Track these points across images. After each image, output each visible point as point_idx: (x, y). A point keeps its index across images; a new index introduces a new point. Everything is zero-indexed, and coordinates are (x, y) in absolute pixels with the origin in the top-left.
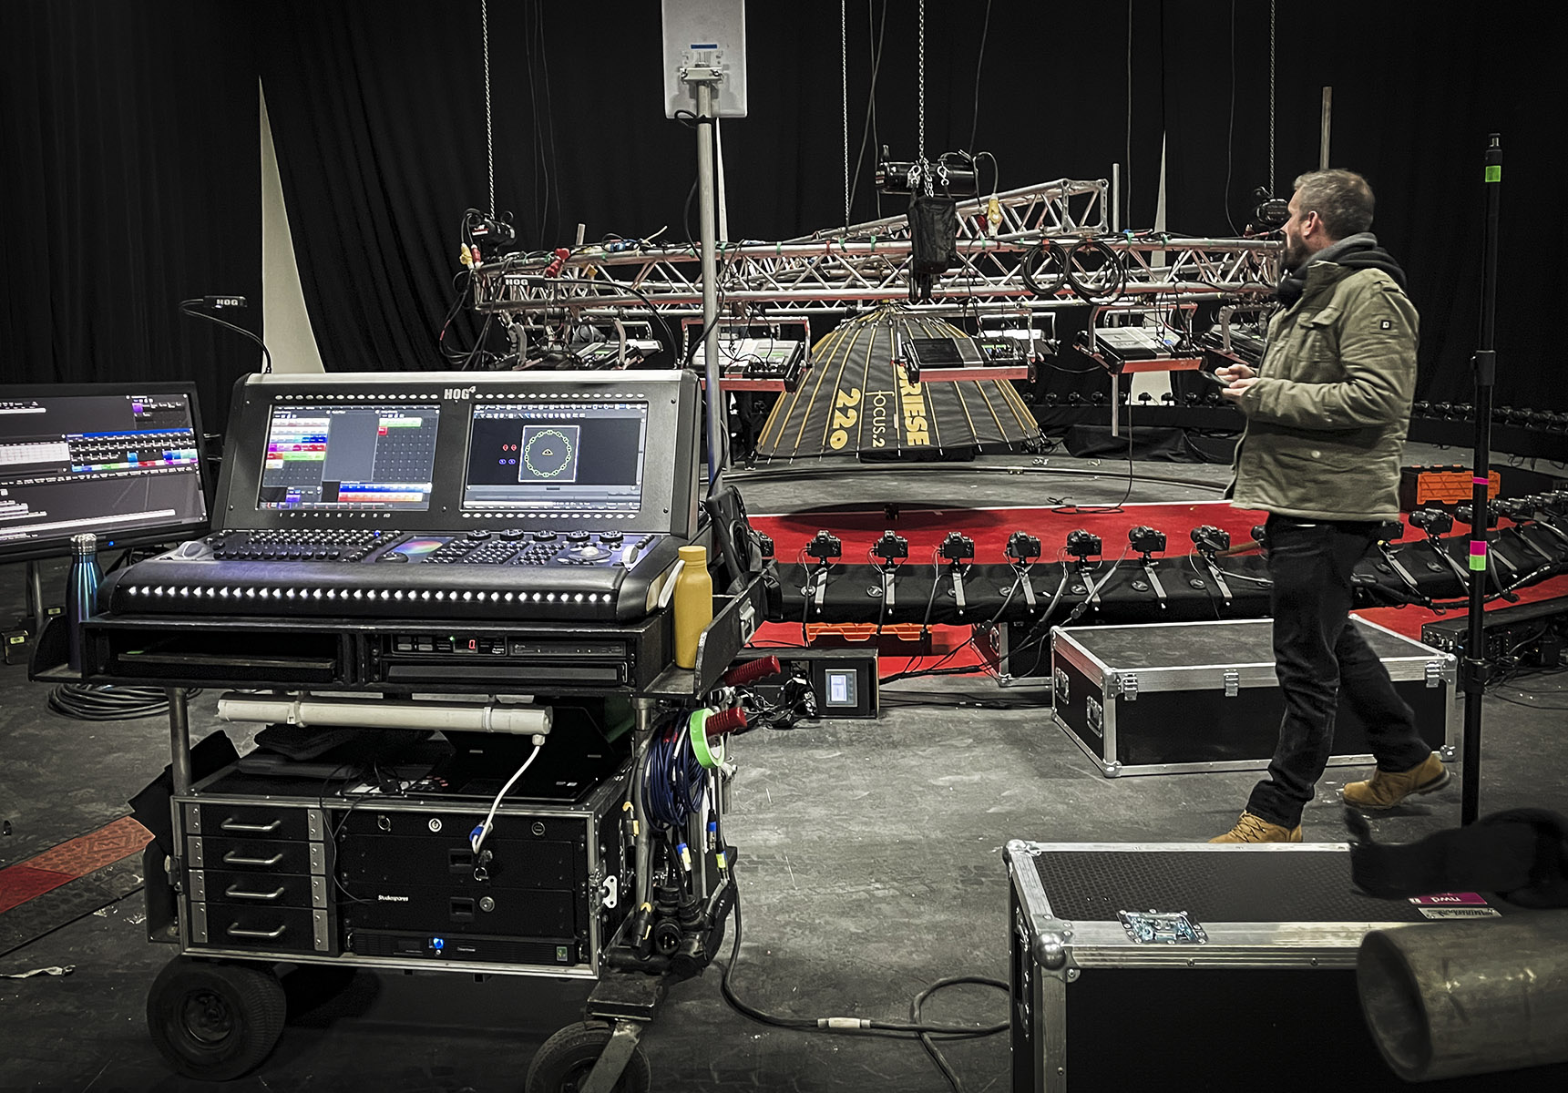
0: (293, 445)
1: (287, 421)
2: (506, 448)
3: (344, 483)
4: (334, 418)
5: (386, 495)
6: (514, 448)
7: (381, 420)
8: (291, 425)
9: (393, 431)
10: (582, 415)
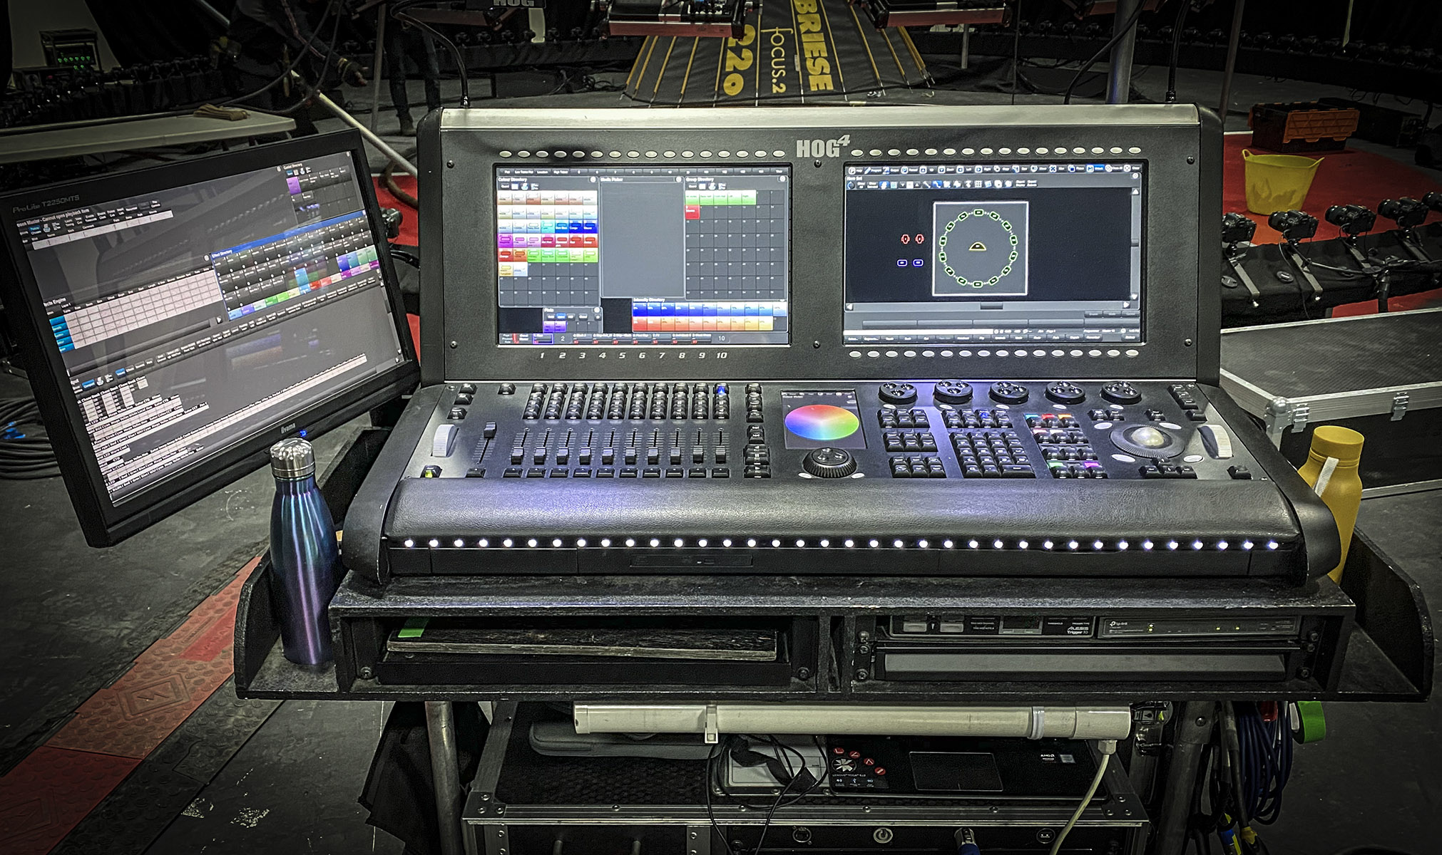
0: (539, 236)
1: (522, 195)
2: (905, 239)
3: (637, 302)
4: (604, 191)
5: (711, 320)
6: (920, 239)
7: (688, 193)
8: (530, 202)
9: (708, 211)
10: (1032, 184)
